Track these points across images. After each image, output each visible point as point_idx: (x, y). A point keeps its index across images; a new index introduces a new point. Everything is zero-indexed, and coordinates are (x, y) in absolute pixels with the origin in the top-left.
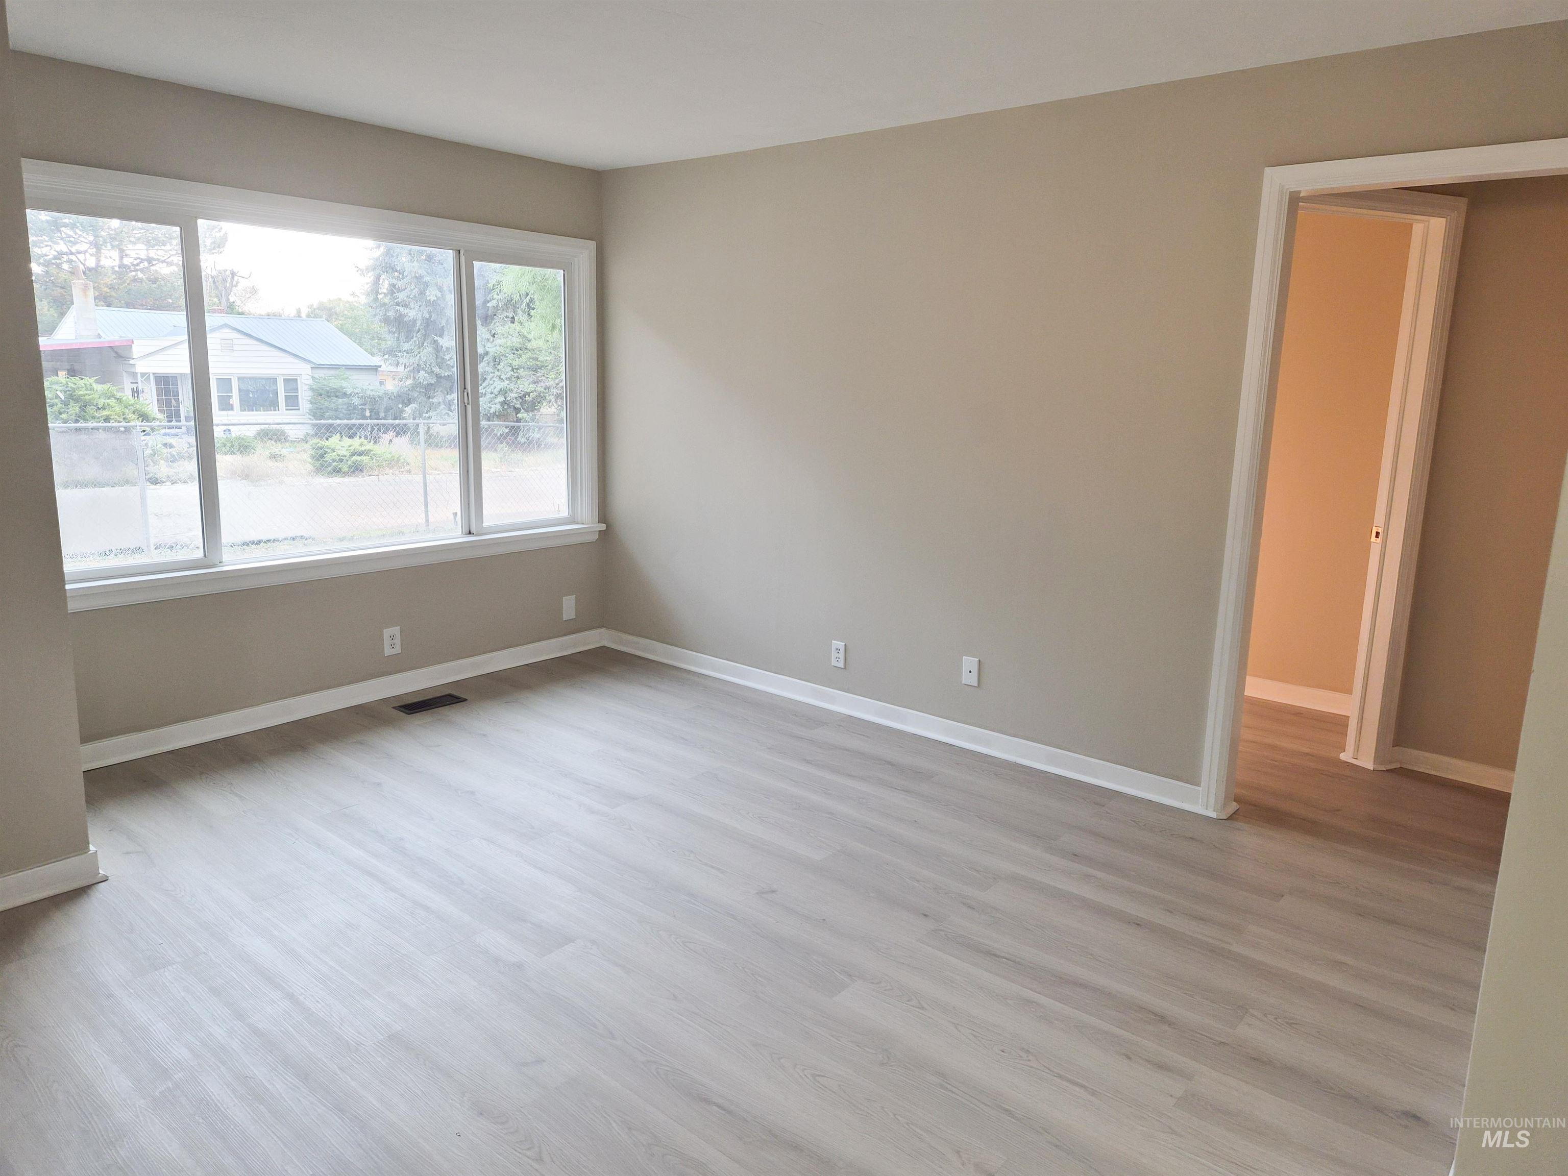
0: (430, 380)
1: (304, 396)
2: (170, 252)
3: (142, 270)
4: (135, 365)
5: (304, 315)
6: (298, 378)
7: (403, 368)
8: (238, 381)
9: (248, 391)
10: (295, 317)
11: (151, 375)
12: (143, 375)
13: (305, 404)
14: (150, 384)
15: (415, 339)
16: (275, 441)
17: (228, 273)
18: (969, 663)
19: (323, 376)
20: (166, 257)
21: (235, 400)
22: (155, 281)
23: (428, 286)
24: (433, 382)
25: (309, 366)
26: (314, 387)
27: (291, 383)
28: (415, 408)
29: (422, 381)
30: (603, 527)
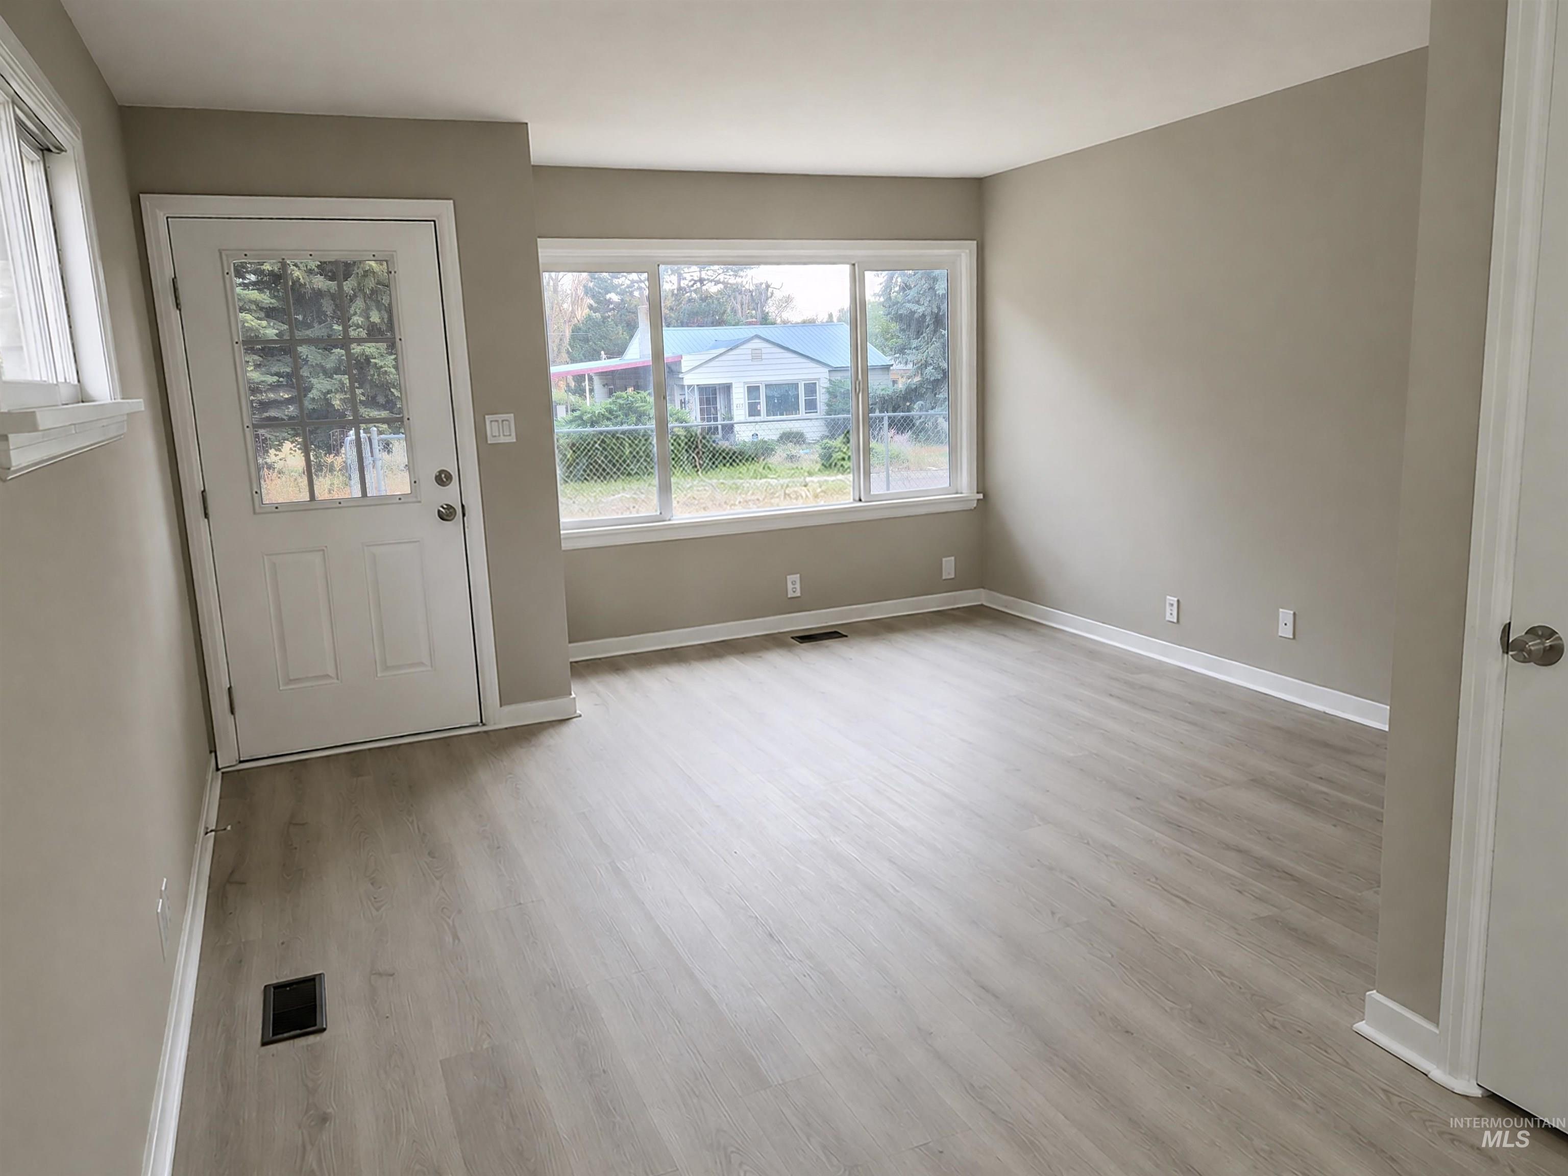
0: (936, 375)
1: (821, 398)
2: (718, 271)
3: (695, 291)
4: (683, 378)
5: (835, 320)
6: (817, 382)
7: (912, 365)
8: (766, 388)
9: (773, 397)
10: (827, 322)
11: (696, 387)
12: (689, 387)
13: (821, 406)
14: (694, 395)
15: (924, 335)
16: (795, 443)
17: (764, 286)
18: (1285, 615)
19: (839, 378)
20: (715, 276)
21: (762, 407)
22: (704, 299)
23: (937, 280)
24: (940, 378)
25: (826, 370)
26: (831, 390)
27: (811, 388)
28: (922, 405)
29: (929, 377)
30: (981, 496)
